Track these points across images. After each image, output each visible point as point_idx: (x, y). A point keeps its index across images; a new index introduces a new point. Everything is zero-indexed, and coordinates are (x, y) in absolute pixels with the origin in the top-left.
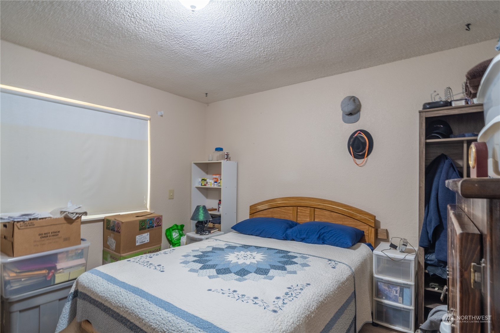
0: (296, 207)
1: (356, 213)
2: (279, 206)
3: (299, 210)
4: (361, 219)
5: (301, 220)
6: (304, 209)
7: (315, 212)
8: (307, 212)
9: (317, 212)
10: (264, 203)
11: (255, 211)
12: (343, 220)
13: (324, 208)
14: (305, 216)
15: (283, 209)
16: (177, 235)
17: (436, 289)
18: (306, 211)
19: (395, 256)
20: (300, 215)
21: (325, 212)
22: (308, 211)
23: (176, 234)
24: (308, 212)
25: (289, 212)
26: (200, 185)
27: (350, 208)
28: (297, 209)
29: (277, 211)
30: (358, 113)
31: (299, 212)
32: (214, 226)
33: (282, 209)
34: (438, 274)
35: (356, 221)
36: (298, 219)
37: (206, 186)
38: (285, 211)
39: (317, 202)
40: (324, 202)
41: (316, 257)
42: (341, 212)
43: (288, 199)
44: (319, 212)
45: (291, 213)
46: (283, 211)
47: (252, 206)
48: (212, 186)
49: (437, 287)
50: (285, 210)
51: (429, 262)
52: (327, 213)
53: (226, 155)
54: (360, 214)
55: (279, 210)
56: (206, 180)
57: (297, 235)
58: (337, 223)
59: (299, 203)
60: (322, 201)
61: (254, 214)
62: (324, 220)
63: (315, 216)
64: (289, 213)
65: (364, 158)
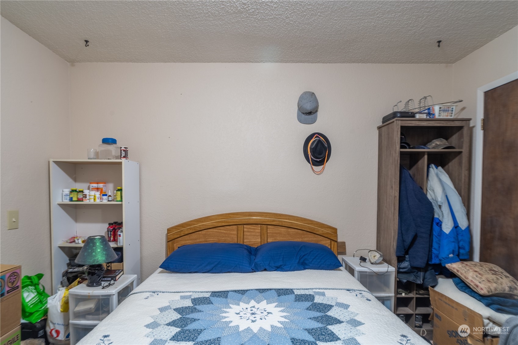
0: (242, 226)
1: (318, 227)
2: (217, 226)
3: (245, 230)
4: (323, 234)
5: (249, 242)
6: (253, 227)
7: (268, 229)
8: (257, 231)
9: (271, 229)
10: (192, 223)
11: (178, 236)
12: (303, 237)
13: (280, 224)
14: (254, 235)
15: (222, 230)
16: (33, 295)
17: (403, 295)
18: (256, 229)
19: (379, 270)
20: (247, 235)
21: (281, 229)
22: (259, 229)
23: (31, 293)
24: (259, 231)
25: (231, 232)
26: (66, 199)
27: (310, 222)
28: (244, 228)
29: (213, 233)
30: (316, 113)
31: (246, 231)
32: (108, 267)
33: (220, 230)
34: (412, 280)
35: (316, 236)
36: (245, 241)
37: (82, 201)
38: (225, 232)
39: (270, 217)
40: (280, 217)
41: (329, 289)
42: (301, 227)
43: (230, 215)
44: (273, 230)
45: (233, 234)
46: (222, 233)
47: (172, 228)
48: (98, 201)
49: (403, 293)
50: (225, 230)
51: (401, 270)
52: (283, 230)
53: (124, 150)
54: (322, 227)
55: (216, 232)
56: (82, 192)
57: (269, 263)
58: (295, 240)
59: (247, 220)
60: (277, 216)
61: (175, 240)
62: (280, 239)
63: (268, 234)
64: (232, 234)
65: (323, 164)
